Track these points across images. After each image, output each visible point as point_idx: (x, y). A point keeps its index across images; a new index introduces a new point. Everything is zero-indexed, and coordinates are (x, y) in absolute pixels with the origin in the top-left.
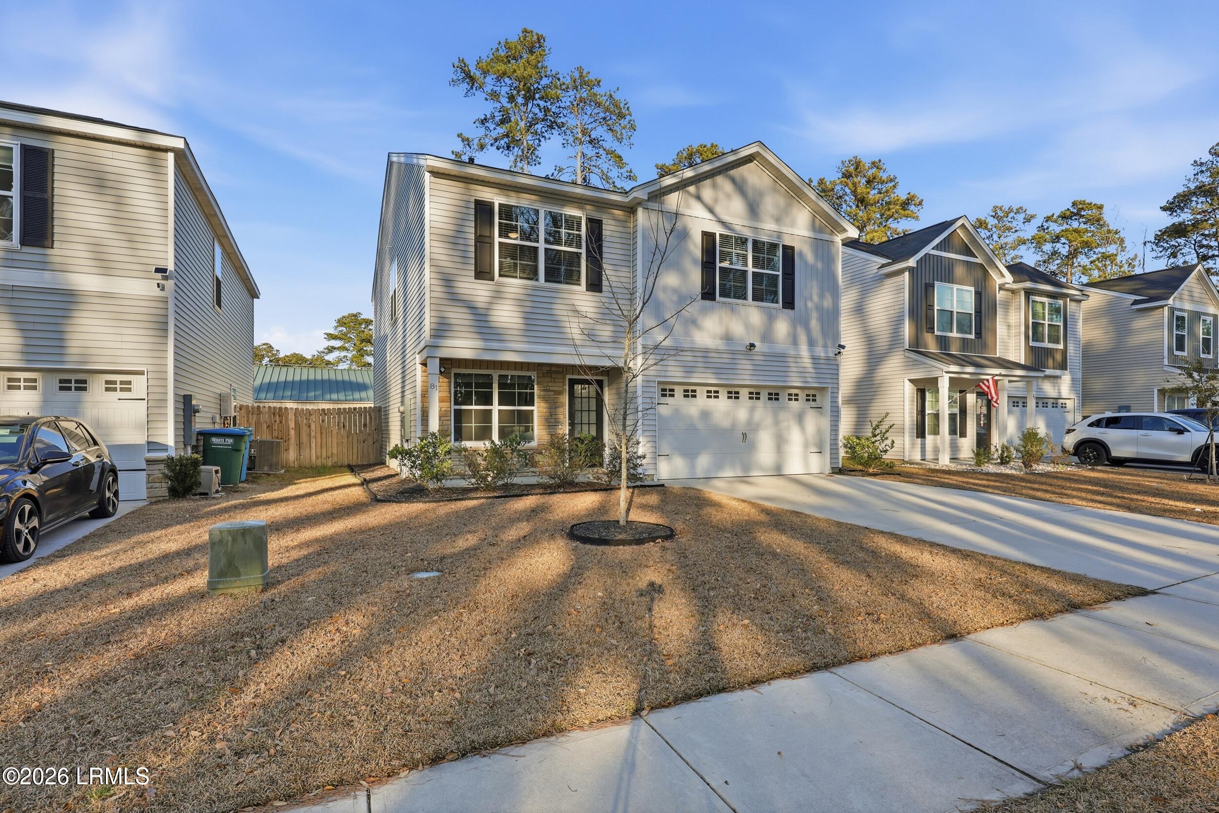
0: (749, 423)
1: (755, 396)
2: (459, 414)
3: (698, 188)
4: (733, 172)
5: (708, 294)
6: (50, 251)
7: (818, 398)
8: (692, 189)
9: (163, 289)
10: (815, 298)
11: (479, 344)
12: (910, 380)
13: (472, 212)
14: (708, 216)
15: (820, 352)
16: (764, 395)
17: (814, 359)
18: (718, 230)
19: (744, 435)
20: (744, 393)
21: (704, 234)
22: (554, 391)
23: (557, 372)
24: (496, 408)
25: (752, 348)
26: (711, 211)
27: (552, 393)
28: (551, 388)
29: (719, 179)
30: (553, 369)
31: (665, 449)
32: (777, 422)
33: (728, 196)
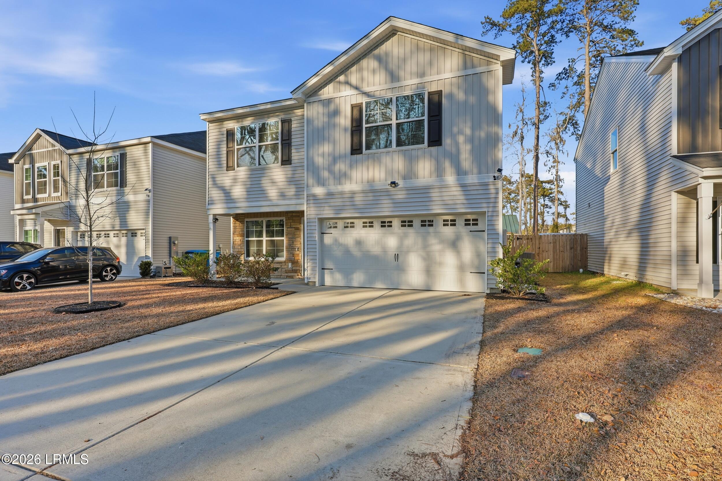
0: (400, 247)
1: (407, 223)
2: (248, 242)
3: (346, 76)
4: (376, 52)
5: (356, 150)
6: (125, 188)
7: (479, 222)
8: (342, 78)
9: (149, 196)
10: (468, 131)
11: (224, 205)
12: (678, 192)
13: (225, 136)
14: (354, 92)
15: (472, 179)
16: (417, 223)
17: (463, 186)
18: (363, 100)
19: (397, 257)
20: (396, 223)
21: (353, 107)
22: (294, 228)
23: (296, 216)
24: (265, 239)
25: (393, 185)
26: (356, 88)
27: (294, 229)
28: (293, 226)
29: (364, 63)
30: (294, 214)
31: (329, 264)
32: (425, 246)
33: (374, 71)
